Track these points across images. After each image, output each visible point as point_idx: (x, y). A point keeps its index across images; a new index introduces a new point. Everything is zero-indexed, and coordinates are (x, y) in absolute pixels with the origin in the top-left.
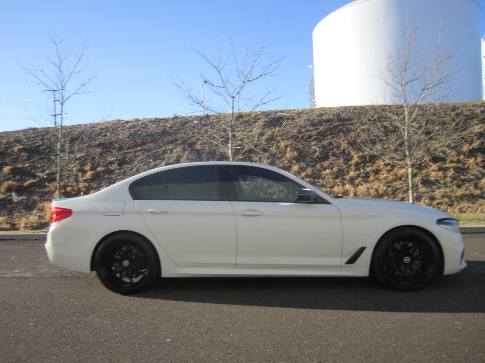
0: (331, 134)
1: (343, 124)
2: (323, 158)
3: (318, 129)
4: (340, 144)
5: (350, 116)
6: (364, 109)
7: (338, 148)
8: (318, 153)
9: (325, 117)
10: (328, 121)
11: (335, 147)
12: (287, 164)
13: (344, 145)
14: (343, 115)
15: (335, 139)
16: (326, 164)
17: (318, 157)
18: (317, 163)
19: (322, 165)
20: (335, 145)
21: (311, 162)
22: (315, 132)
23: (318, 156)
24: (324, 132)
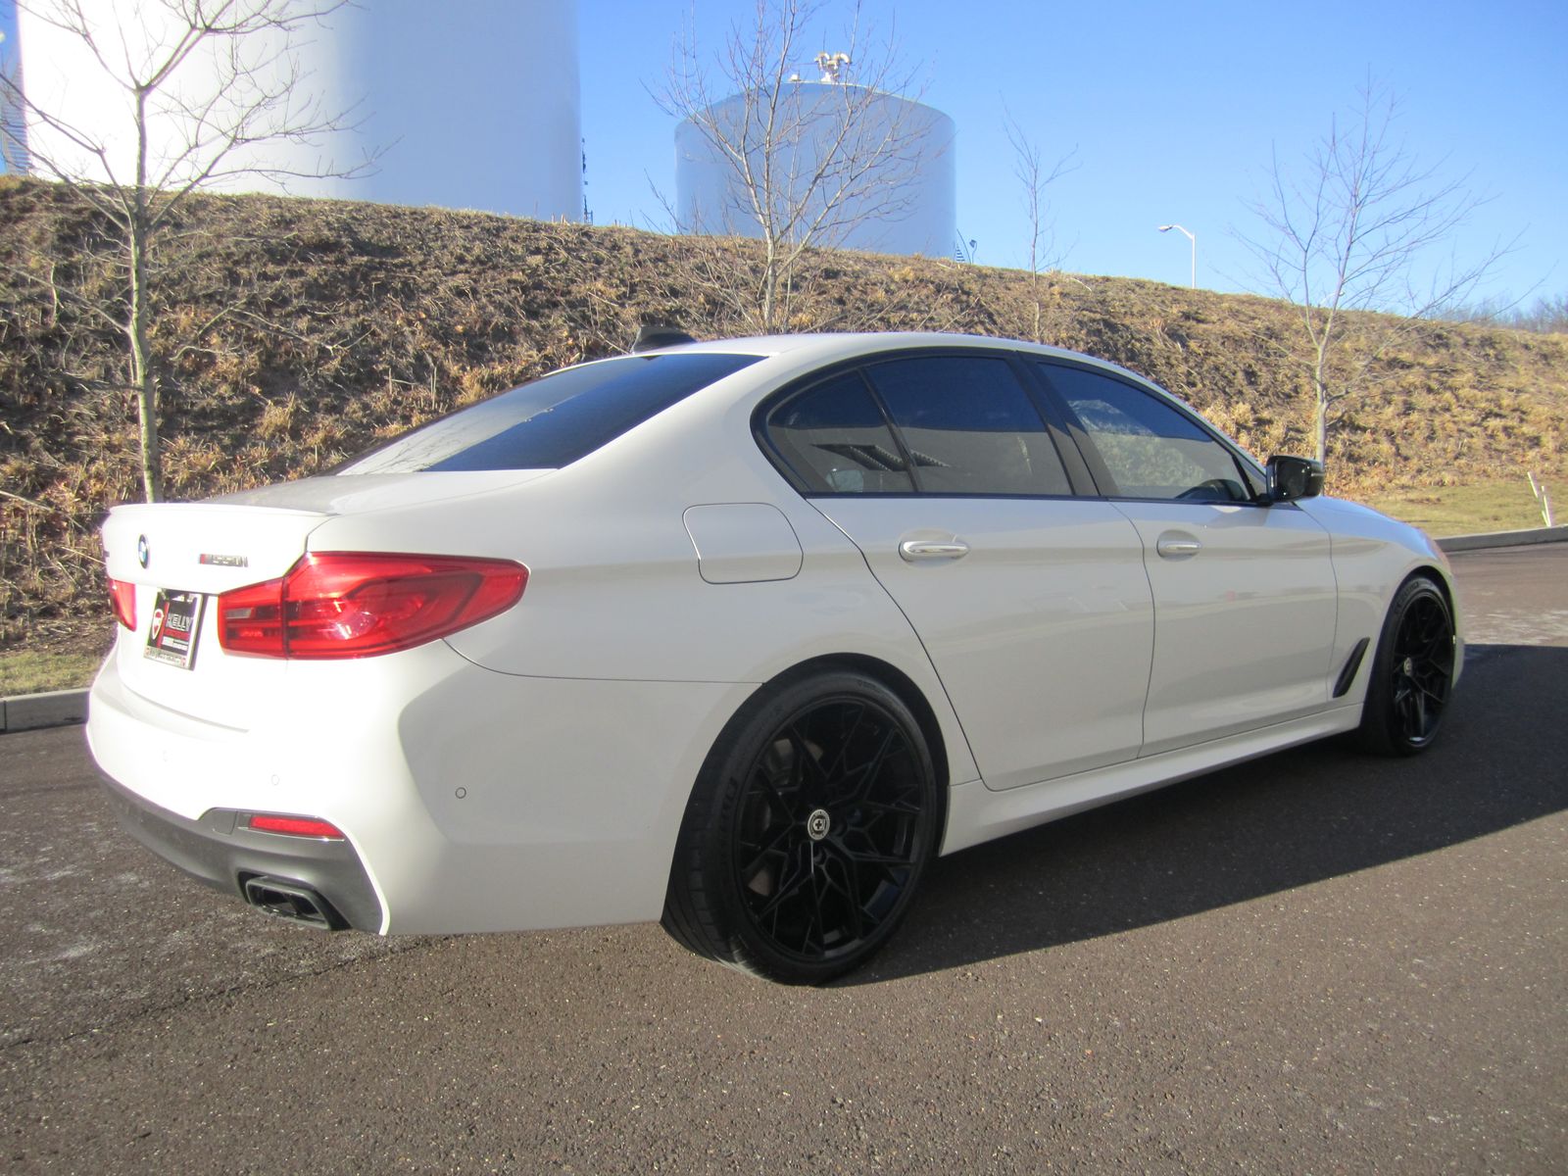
0: (354, 295)
1: (381, 263)
2: (358, 380)
3: (301, 273)
4: (402, 334)
5: (389, 238)
6: (424, 218)
7: (400, 347)
8: (336, 363)
9: (308, 233)
10: (324, 247)
11: (386, 343)
12: (230, 398)
13: (417, 340)
14: (366, 233)
15: (376, 313)
16: (379, 401)
17: (337, 377)
18: (346, 400)
19: (366, 407)
20: (385, 336)
21: (321, 394)
22: (294, 284)
23: (337, 370)
24: (325, 286)
